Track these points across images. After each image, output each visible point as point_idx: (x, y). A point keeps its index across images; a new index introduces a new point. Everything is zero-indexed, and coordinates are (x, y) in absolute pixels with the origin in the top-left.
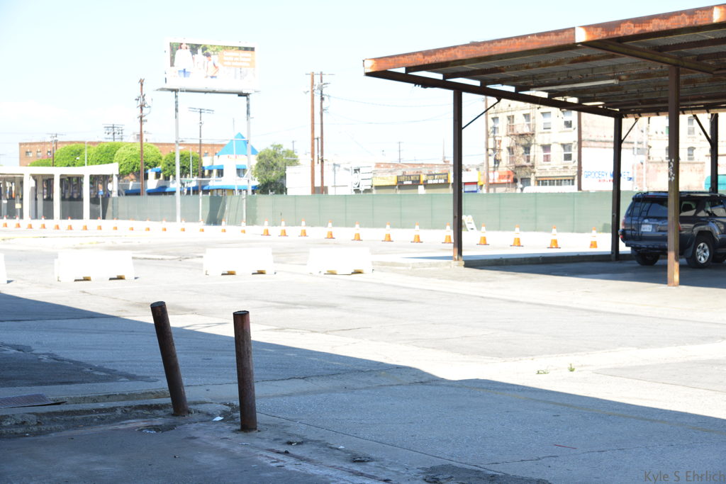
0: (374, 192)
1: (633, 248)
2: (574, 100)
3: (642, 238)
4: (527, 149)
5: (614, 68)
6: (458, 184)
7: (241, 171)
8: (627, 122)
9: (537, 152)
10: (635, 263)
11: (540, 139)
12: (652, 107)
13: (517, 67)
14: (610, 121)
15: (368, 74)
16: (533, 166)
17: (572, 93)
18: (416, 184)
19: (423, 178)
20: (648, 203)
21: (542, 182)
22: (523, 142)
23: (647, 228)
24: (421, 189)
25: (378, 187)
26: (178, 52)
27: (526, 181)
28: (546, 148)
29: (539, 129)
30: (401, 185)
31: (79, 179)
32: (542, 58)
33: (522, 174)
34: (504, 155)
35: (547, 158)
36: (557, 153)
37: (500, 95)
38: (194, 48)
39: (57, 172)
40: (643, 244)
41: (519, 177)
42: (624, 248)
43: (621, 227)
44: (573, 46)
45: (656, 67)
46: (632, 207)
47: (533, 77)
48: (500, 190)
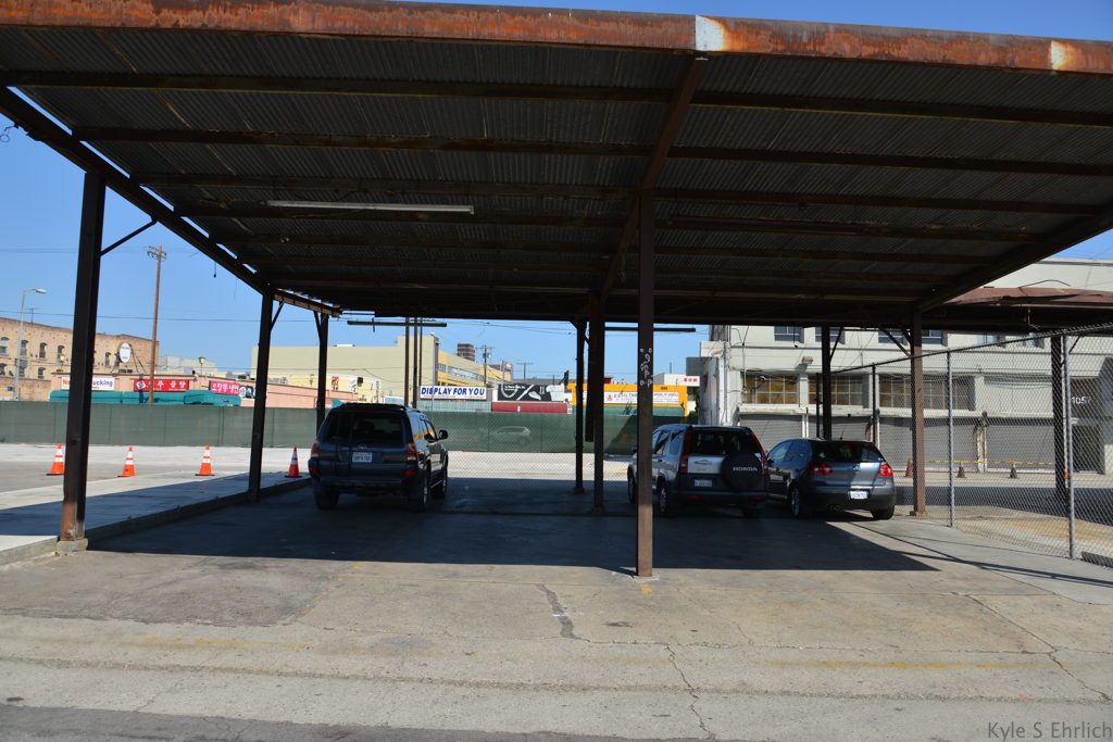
3: (352, 472)
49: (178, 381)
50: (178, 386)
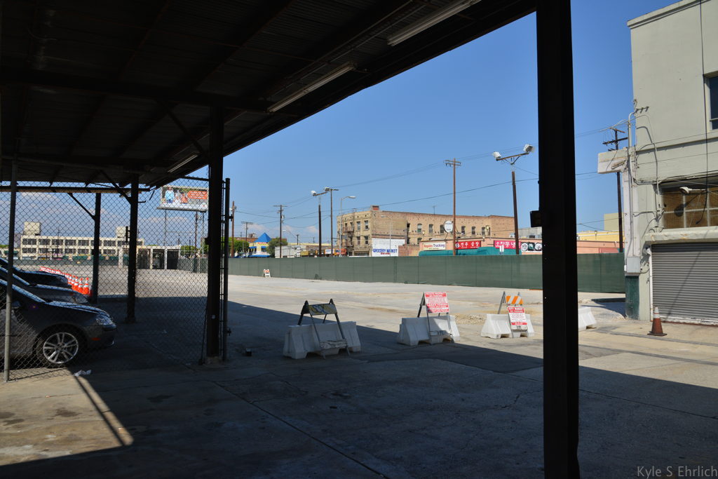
4: (351, 238)
7: (263, 249)
9: (355, 240)
11: (356, 234)
16: (353, 247)
22: (350, 235)
24: (316, 256)
27: (351, 254)
28: (359, 238)
29: (356, 229)
30: (310, 256)
35: (359, 243)
36: (363, 241)
41: (348, 250)
49: (475, 242)
50: (475, 245)
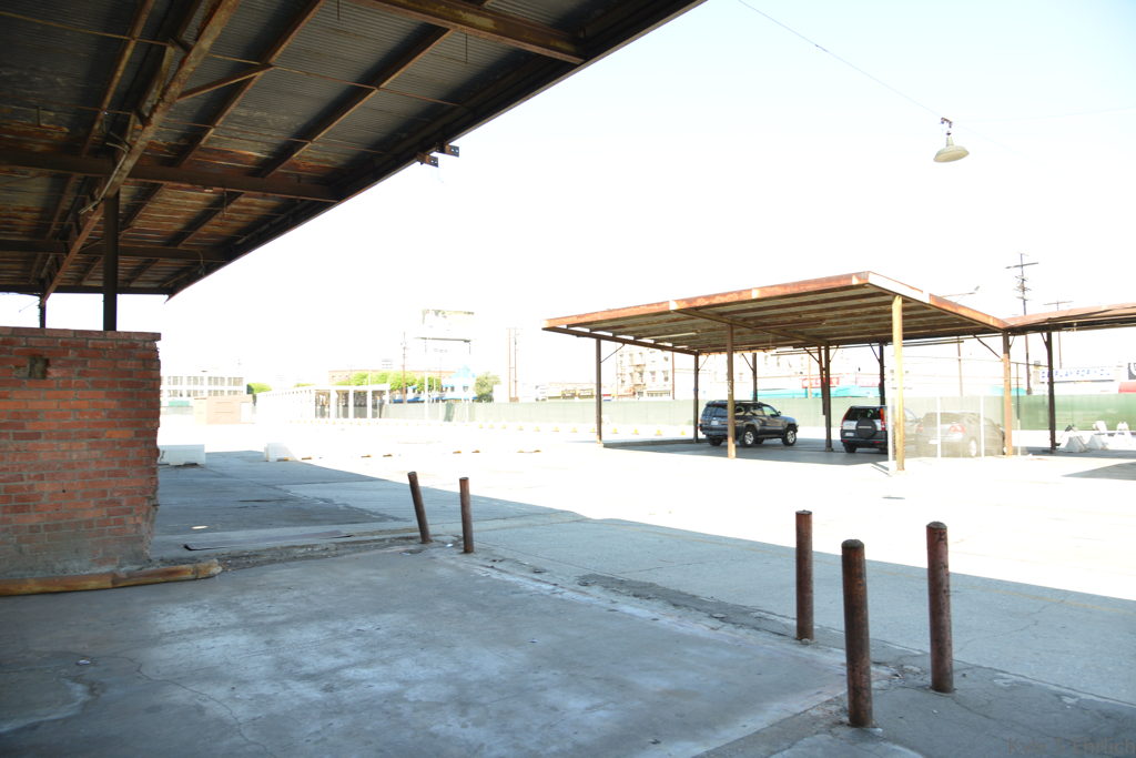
0: (548, 400)
1: (708, 435)
2: (670, 345)
3: (712, 429)
4: (641, 374)
5: (693, 325)
6: (599, 396)
7: (465, 388)
8: (702, 358)
9: (647, 376)
10: (708, 445)
11: (649, 368)
12: (718, 349)
13: (635, 325)
14: (693, 357)
15: (544, 329)
16: (644, 385)
17: (669, 340)
18: (573, 396)
19: (578, 392)
20: (716, 407)
21: (651, 394)
22: (639, 370)
23: (715, 423)
24: (576, 398)
25: (550, 398)
26: (427, 316)
27: (640, 393)
28: (653, 373)
29: (648, 362)
30: (564, 397)
31: (365, 393)
32: (650, 319)
33: (638, 389)
34: (627, 378)
35: (653, 380)
36: (660, 377)
37: (625, 342)
38: (437, 313)
39: (352, 389)
40: (713, 433)
41: (636, 391)
42: (701, 435)
43: (699, 422)
44: (668, 312)
45: (719, 325)
46: (706, 410)
47: (644, 331)
48: (625, 399)
